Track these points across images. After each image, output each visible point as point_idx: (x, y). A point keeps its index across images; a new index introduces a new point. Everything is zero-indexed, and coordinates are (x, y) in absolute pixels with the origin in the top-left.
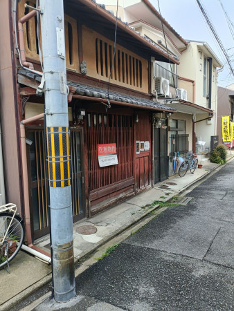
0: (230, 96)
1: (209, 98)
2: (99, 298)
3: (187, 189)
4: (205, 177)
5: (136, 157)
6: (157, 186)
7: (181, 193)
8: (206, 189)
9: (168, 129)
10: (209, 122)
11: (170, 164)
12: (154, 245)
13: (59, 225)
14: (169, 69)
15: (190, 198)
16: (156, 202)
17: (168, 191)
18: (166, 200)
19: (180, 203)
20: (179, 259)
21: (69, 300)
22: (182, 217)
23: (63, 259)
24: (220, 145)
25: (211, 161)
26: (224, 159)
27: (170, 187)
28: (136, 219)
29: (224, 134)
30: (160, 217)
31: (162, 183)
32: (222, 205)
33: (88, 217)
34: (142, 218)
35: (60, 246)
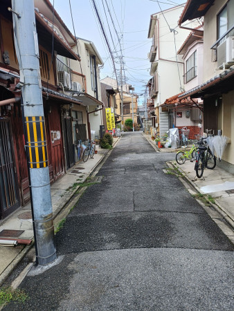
0: (107, 90)
1: (96, 91)
2: (77, 251)
3: (94, 171)
4: (102, 161)
5: (52, 146)
6: (69, 172)
7: (91, 175)
8: (108, 169)
9: (72, 119)
10: (96, 113)
11: (76, 151)
12: (95, 211)
13: (43, 200)
14: (65, 63)
15: (101, 177)
16: (75, 184)
17: (80, 175)
18: (83, 181)
19: (96, 181)
20: (119, 215)
21: (54, 260)
22: (103, 191)
23: (48, 227)
24: (107, 133)
25: (102, 148)
26: (111, 144)
27: (80, 171)
28: (68, 199)
29: (108, 123)
30: (85, 193)
31: (71, 169)
32: (127, 177)
33: (23, 205)
34: (72, 198)
35: (46, 217)
